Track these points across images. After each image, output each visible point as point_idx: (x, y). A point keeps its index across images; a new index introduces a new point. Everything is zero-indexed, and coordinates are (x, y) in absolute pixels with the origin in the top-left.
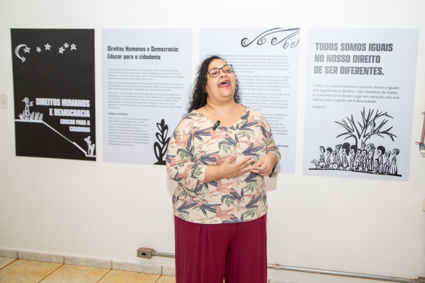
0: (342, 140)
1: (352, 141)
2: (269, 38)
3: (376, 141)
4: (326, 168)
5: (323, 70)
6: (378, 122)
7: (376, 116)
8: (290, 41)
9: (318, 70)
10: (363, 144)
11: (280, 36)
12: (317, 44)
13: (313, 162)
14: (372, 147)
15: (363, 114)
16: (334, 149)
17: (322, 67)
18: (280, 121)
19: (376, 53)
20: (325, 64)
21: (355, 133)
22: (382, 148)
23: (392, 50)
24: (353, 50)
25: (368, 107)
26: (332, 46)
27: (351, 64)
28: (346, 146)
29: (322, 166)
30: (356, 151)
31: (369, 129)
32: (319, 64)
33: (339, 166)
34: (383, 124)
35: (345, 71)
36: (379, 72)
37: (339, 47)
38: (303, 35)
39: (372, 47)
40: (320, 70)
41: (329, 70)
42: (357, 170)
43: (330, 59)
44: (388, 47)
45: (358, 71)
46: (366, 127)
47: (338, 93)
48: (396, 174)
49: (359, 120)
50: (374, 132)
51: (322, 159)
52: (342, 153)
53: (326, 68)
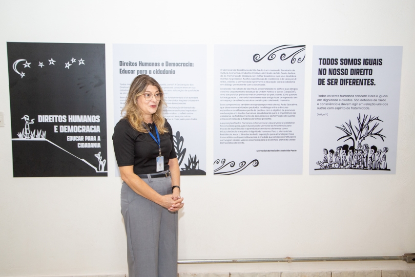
0: (342, 143)
1: (350, 143)
2: (279, 54)
3: (370, 141)
4: (330, 167)
5: (326, 82)
6: (371, 125)
7: (370, 120)
8: (297, 57)
9: (321, 82)
10: (360, 145)
11: (288, 52)
12: (320, 59)
13: (318, 163)
14: (367, 147)
15: (359, 119)
16: (335, 150)
17: (324, 79)
18: (289, 129)
19: (369, 67)
20: (327, 77)
21: (353, 136)
22: (374, 148)
23: (381, 64)
24: (350, 64)
25: (363, 113)
26: (333, 61)
27: (349, 76)
28: (345, 147)
29: (325, 166)
30: (353, 151)
31: (364, 132)
32: (322, 77)
33: (340, 165)
34: (375, 127)
35: (344, 82)
36: (371, 82)
37: (339, 62)
38: (308, 52)
39: (366, 62)
40: (323, 82)
41: (331, 82)
42: (355, 168)
43: (332, 72)
44: (378, 62)
45: (355, 82)
46: (361, 130)
47: (338, 102)
48: (386, 169)
49: (356, 124)
50: (368, 134)
51: (326, 160)
52: (342, 153)
53: (328, 80)
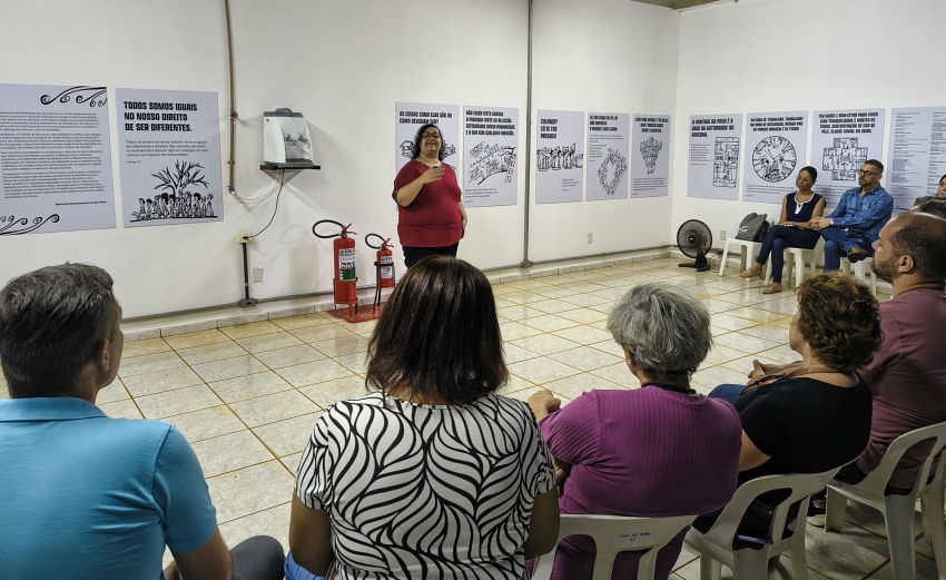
0: (160, 192)
1: (170, 192)
2: (73, 96)
3: (192, 188)
4: (148, 218)
5: (135, 127)
6: (192, 172)
7: (190, 167)
8: (97, 100)
9: (129, 127)
10: (181, 193)
11: (86, 94)
12: (126, 103)
13: (134, 214)
14: (190, 195)
15: (177, 166)
16: (153, 200)
17: (133, 124)
18: (95, 178)
19: (182, 112)
20: (135, 121)
21: (172, 184)
22: (197, 195)
23: (196, 110)
24: (161, 109)
25: (181, 160)
26: (141, 105)
27: (161, 122)
28: (165, 196)
29: (143, 217)
30: (174, 200)
31: (184, 179)
32: (130, 122)
33: (160, 215)
34: (196, 174)
35: (155, 127)
36: (187, 128)
37: (148, 106)
38: (111, 95)
39: (179, 107)
40: (132, 127)
41: (140, 127)
42: (178, 217)
43: (140, 116)
44: (192, 107)
45: (168, 128)
46: (181, 177)
47: (151, 149)
48: (212, 216)
49: (174, 171)
50: (189, 181)
51: (143, 211)
52: (161, 202)
53: (137, 125)
